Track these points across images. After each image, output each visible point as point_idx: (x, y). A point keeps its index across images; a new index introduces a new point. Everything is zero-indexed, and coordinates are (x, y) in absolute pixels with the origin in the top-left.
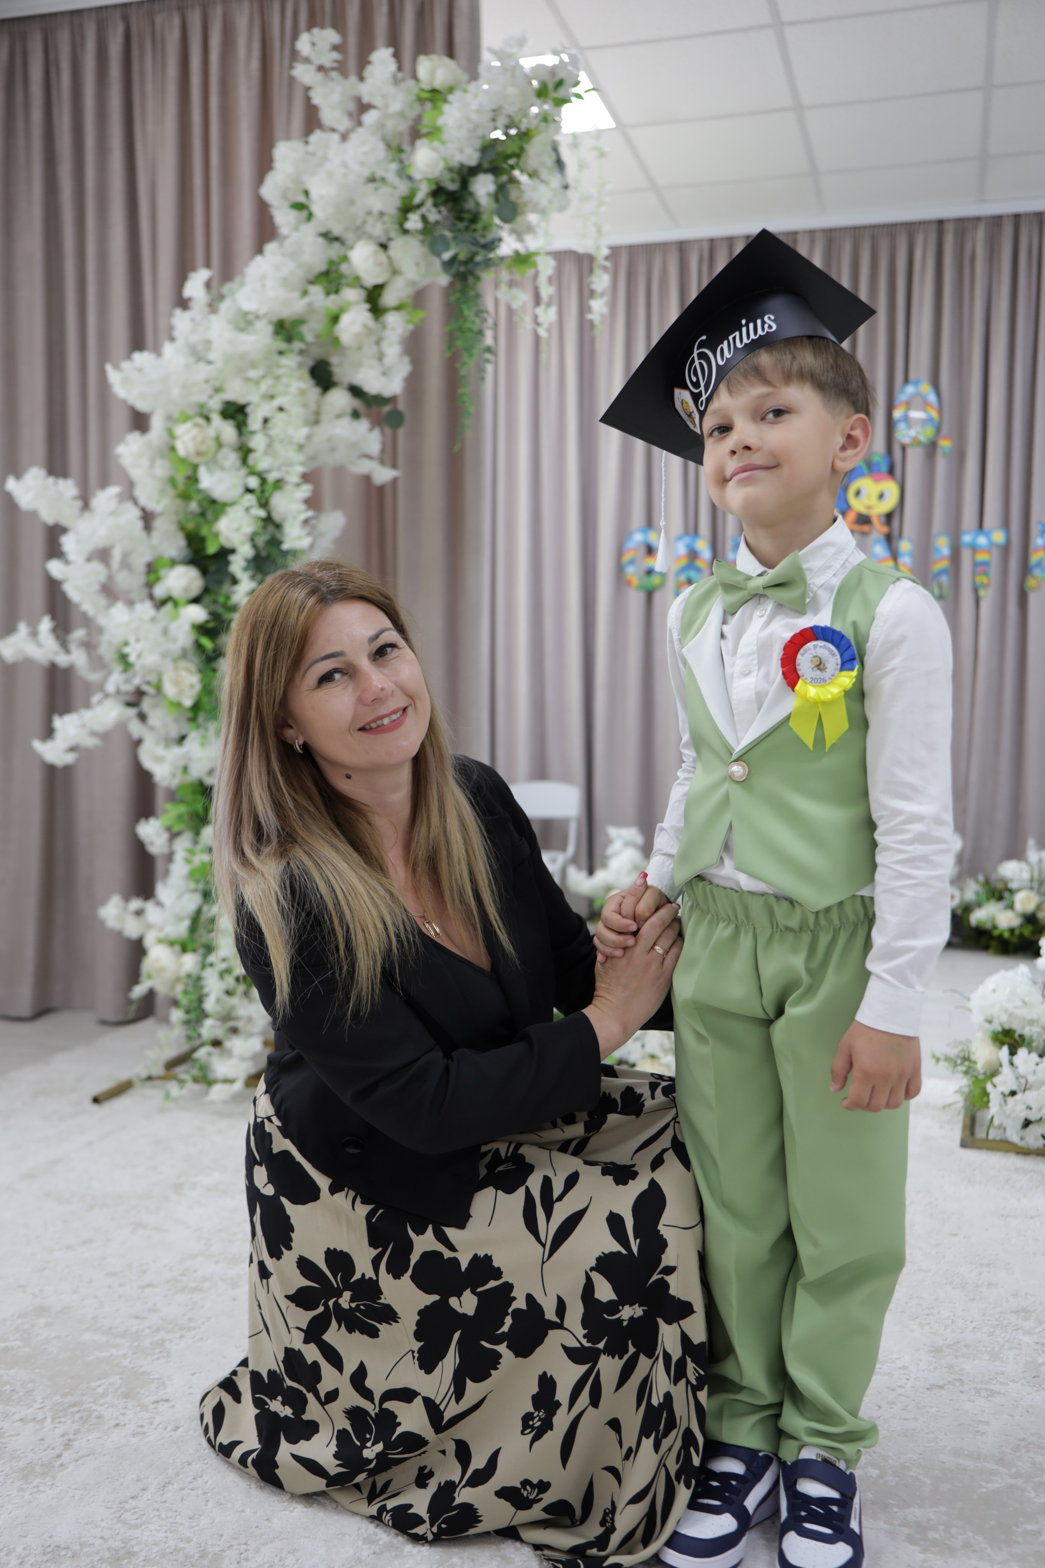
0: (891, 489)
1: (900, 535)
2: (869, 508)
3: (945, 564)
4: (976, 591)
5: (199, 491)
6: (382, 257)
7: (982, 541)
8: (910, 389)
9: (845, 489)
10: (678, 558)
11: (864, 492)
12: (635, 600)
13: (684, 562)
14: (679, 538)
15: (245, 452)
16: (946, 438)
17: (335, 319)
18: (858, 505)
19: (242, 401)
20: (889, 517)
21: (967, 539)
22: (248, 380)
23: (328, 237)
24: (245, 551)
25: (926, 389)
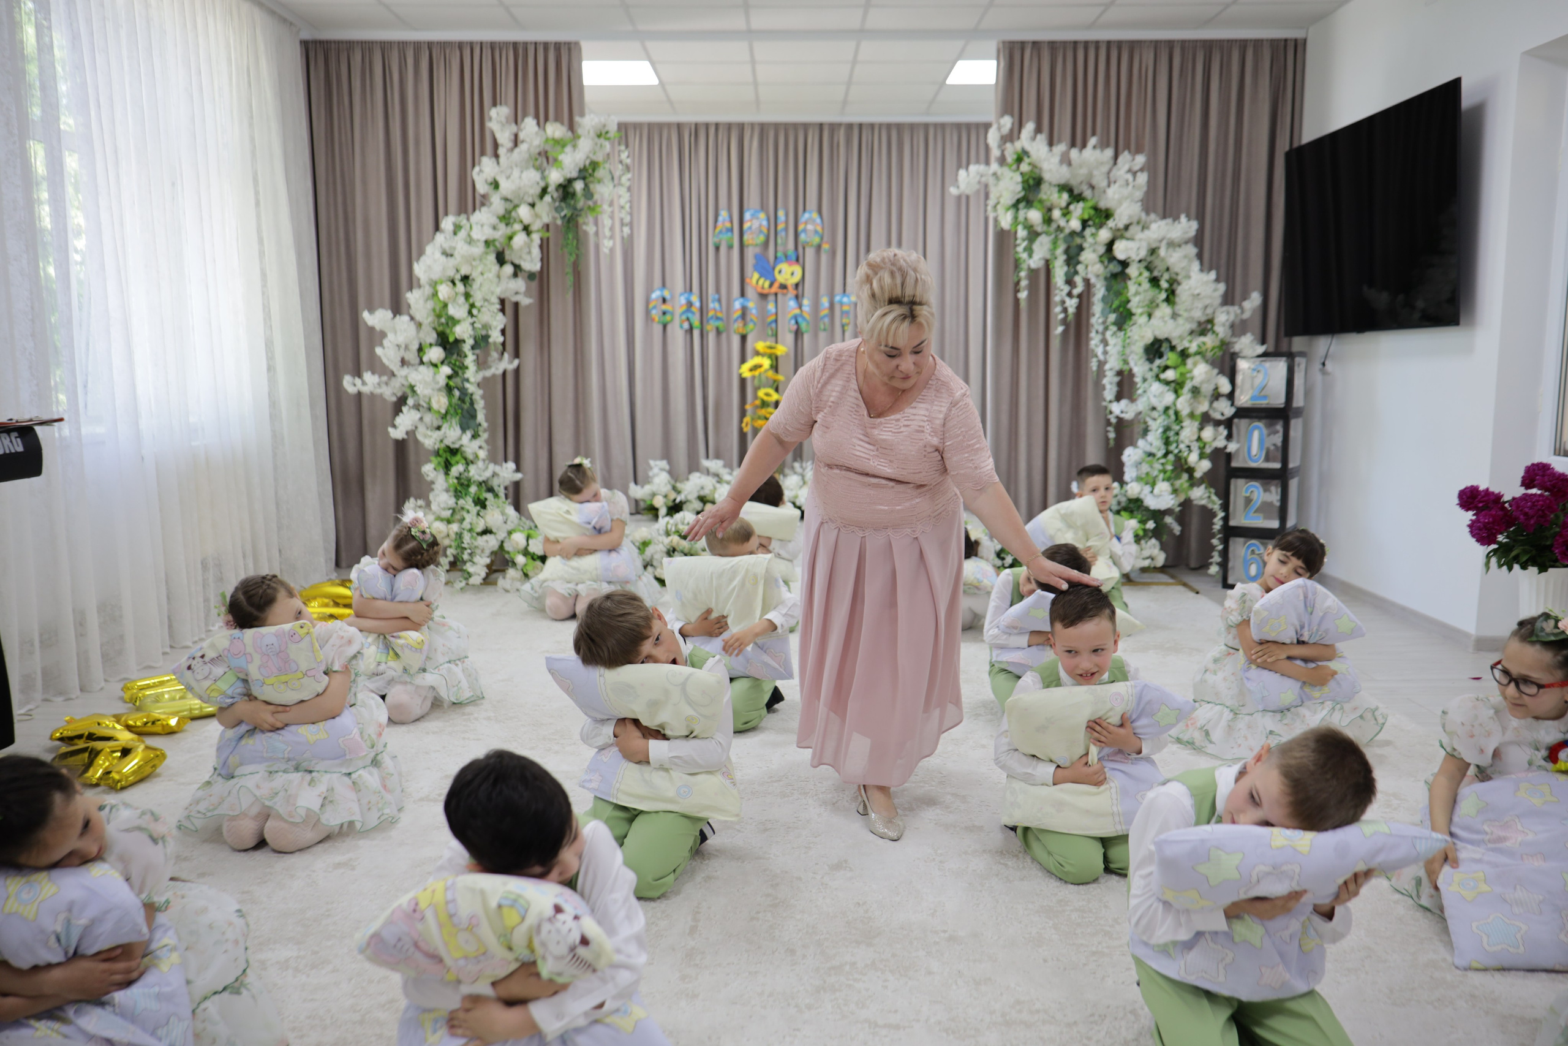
0: (798, 269)
1: (803, 295)
2: (786, 280)
3: (826, 312)
4: (843, 326)
5: (447, 314)
6: (532, 211)
7: (845, 300)
8: (807, 215)
9: (774, 269)
10: (681, 306)
11: (783, 272)
12: (657, 329)
13: (684, 308)
14: (681, 294)
15: (467, 296)
16: (827, 243)
17: (510, 238)
18: (780, 279)
19: (467, 273)
20: (797, 285)
21: (837, 298)
22: (471, 265)
23: (506, 200)
24: (470, 342)
25: (815, 215)
